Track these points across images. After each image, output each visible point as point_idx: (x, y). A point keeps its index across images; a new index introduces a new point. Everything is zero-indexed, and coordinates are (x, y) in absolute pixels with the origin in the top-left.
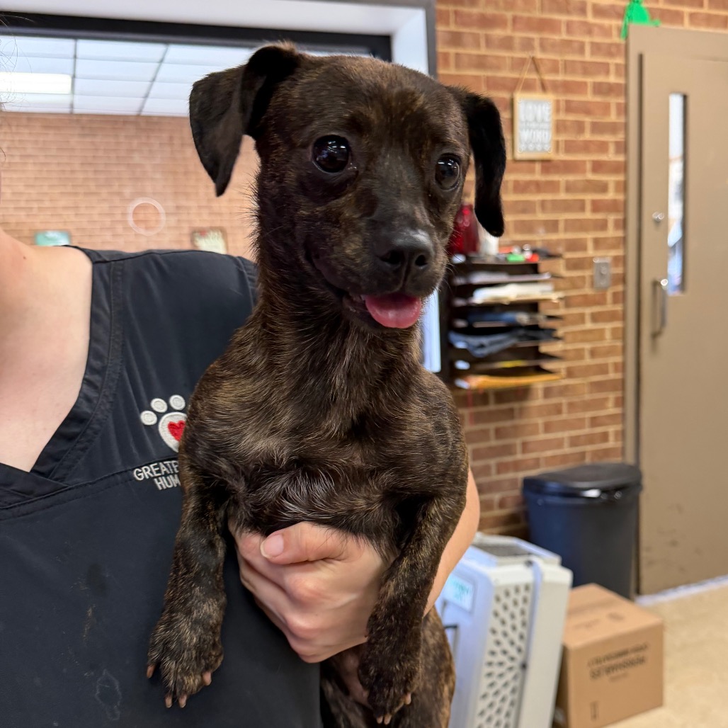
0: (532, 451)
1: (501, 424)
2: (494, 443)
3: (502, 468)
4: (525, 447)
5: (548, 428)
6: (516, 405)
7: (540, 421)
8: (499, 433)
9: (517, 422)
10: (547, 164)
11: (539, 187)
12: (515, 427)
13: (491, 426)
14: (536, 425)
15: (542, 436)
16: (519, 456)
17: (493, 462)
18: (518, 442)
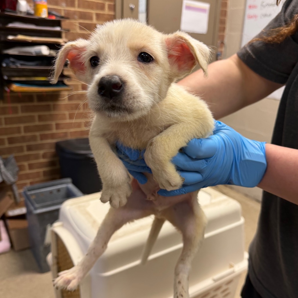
0: (63, 128)
1: (41, 113)
2: (37, 123)
3: (43, 137)
4: (58, 126)
5: (71, 117)
6: (51, 103)
7: (67, 113)
8: (40, 118)
9: (52, 112)
12: (51, 115)
13: (36, 114)
14: (64, 115)
15: (68, 121)
16: (54, 131)
17: (38, 134)
18: (54, 123)
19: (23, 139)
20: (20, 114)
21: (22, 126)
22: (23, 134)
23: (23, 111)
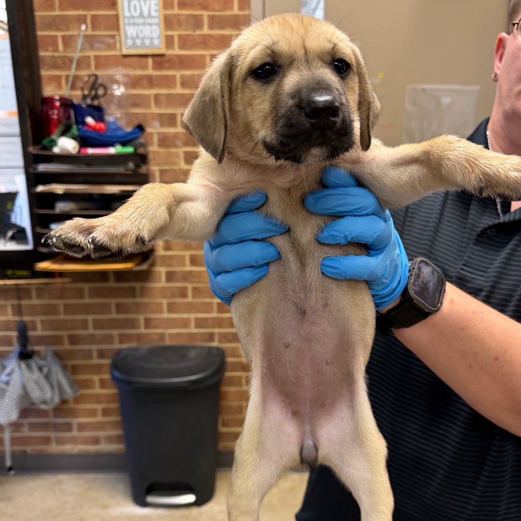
0: (156, 327)
2: (114, 316)
3: (123, 339)
4: (148, 323)
5: (171, 308)
6: (137, 285)
7: (164, 302)
8: (120, 308)
9: (138, 300)
10: (159, 59)
11: (151, 82)
12: (137, 305)
13: (113, 301)
14: (160, 304)
15: (166, 315)
16: (142, 330)
17: (115, 333)
18: (141, 318)
19: (92, 339)
20: (87, 300)
21: (90, 318)
22: (91, 331)
23: (91, 296)
